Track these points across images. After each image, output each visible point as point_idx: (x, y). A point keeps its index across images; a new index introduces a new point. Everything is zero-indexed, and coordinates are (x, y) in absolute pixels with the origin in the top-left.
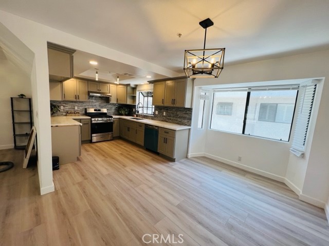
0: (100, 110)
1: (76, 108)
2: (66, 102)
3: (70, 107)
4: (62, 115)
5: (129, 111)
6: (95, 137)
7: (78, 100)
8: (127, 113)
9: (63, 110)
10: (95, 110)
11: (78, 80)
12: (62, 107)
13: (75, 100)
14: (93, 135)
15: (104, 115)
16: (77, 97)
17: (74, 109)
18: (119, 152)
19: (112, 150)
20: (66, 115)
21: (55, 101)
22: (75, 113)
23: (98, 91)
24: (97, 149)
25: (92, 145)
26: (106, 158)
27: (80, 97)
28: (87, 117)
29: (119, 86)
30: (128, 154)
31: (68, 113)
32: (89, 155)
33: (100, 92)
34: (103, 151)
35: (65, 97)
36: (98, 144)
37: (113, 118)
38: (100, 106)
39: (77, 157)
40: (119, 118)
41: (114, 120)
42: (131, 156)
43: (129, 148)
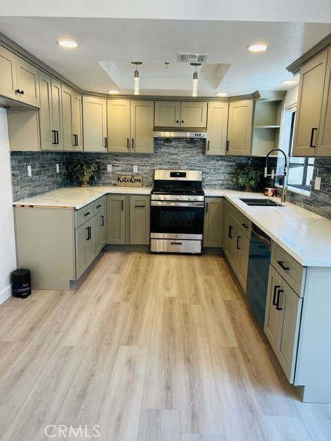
0: (184, 175)
1: (135, 169)
2: (117, 156)
3: (124, 167)
4: (110, 183)
7: (132, 151)
8: (252, 183)
9: (113, 173)
10: (173, 175)
11: (133, 103)
12: (110, 168)
13: (126, 151)
14: (154, 235)
15: (195, 187)
16: (130, 143)
17: (131, 170)
18: (173, 293)
19: (166, 280)
20: (115, 185)
21: (98, 155)
22: (132, 181)
23: (177, 125)
24: (142, 269)
25: (145, 258)
26: (127, 300)
27: (137, 143)
28: (148, 191)
29: (233, 104)
30: (185, 306)
31: (120, 180)
32: (109, 281)
33: (183, 125)
34: (145, 280)
35: (106, 146)
36: (157, 258)
37: (205, 197)
38: (186, 164)
39: (71, 281)
40: (223, 197)
41: (208, 200)
42: (186, 314)
43: (212, 288)
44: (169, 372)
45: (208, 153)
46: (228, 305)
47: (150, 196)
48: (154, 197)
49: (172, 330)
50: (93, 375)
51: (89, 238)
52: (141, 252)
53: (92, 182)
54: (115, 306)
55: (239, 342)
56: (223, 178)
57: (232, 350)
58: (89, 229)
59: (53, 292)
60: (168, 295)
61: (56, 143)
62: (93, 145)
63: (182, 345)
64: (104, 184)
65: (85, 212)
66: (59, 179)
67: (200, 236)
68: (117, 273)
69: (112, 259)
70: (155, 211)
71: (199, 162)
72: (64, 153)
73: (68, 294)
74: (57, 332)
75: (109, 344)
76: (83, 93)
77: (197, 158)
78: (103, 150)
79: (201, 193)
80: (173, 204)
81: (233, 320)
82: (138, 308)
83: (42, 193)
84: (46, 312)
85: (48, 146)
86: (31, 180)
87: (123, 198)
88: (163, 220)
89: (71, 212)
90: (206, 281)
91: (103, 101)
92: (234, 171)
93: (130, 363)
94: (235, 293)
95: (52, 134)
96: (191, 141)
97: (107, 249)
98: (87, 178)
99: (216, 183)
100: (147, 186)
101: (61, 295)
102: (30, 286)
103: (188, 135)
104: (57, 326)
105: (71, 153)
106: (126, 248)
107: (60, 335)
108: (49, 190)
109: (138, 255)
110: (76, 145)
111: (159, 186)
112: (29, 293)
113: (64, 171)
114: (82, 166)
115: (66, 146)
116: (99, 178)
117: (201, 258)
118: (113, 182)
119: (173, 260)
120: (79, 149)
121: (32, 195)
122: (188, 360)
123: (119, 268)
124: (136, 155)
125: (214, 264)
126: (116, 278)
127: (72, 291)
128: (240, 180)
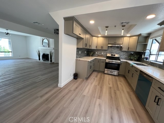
0: (115, 55)
1: (102, 53)
2: (98, 50)
3: (100, 53)
5: (139, 57)
6: (106, 71)
7: (102, 49)
8: (135, 59)
10: (112, 55)
11: (104, 38)
12: (96, 53)
14: (106, 69)
15: (118, 59)
16: (102, 47)
18: (111, 86)
19: (109, 82)
20: (97, 57)
21: (94, 50)
22: (101, 56)
23: (114, 43)
24: (102, 77)
25: (103, 75)
26: (99, 85)
27: (104, 47)
28: (105, 59)
29: (131, 38)
30: (115, 90)
31: (98, 56)
32: (94, 79)
33: (116, 43)
34: (103, 80)
35: (96, 48)
36: (106, 75)
37: (121, 61)
38: (116, 53)
39: (86, 78)
40: (126, 62)
41: (121, 62)
42: (115, 93)
43: (122, 86)
44: (112, 112)
45: (122, 50)
46: (128, 93)
47: (106, 60)
48: (107, 60)
49: (111, 97)
50: (90, 106)
51: (91, 68)
52: (102, 73)
53: (92, 56)
54: (95, 86)
55: (134, 108)
56: (126, 57)
57: (132, 110)
58: (91, 66)
59: (82, 79)
60: (109, 86)
61: (86, 46)
62: (93, 47)
63: (115, 103)
64: (95, 56)
65: (91, 62)
66: (86, 55)
67: (118, 71)
68: (96, 77)
69: (95, 74)
70: (107, 63)
71: (119, 52)
72: (87, 49)
73: (85, 80)
74: (82, 90)
75: (94, 97)
76: (93, 36)
77: (119, 51)
78: (96, 49)
79: (120, 60)
80: (111, 62)
81: (131, 98)
82: (101, 88)
83: (82, 57)
84: (80, 84)
85: (84, 47)
86: (80, 54)
87: (99, 60)
88: (108, 66)
89: (87, 62)
90: (120, 84)
91: (97, 38)
92: (129, 55)
93: (100, 105)
94: (130, 89)
95: (85, 44)
96: (118, 47)
97: (94, 71)
98: (91, 55)
99: (124, 58)
100: (105, 57)
101: (83, 80)
102: (77, 77)
103: (116, 45)
104: (82, 88)
105: (89, 49)
106: (99, 72)
107: (82, 91)
108: (83, 57)
109: (101, 73)
110: (90, 47)
111: (108, 58)
112: (77, 79)
113: (87, 53)
114: (90, 52)
115: (88, 47)
116: (94, 55)
117: (118, 77)
118: (97, 56)
119: (110, 76)
120: (90, 48)
121: (80, 57)
122: (117, 109)
123: (96, 76)
124: (103, 50)
125: (122, 79)
126: (96, 78)
127: (86, 80)
128: (132, 58)
